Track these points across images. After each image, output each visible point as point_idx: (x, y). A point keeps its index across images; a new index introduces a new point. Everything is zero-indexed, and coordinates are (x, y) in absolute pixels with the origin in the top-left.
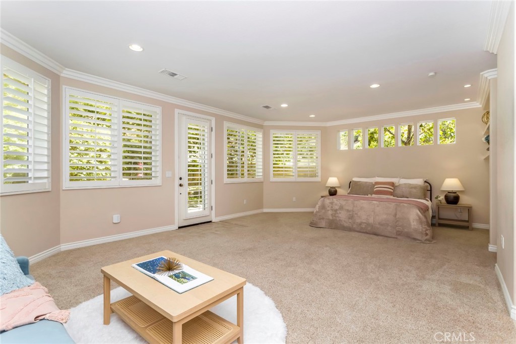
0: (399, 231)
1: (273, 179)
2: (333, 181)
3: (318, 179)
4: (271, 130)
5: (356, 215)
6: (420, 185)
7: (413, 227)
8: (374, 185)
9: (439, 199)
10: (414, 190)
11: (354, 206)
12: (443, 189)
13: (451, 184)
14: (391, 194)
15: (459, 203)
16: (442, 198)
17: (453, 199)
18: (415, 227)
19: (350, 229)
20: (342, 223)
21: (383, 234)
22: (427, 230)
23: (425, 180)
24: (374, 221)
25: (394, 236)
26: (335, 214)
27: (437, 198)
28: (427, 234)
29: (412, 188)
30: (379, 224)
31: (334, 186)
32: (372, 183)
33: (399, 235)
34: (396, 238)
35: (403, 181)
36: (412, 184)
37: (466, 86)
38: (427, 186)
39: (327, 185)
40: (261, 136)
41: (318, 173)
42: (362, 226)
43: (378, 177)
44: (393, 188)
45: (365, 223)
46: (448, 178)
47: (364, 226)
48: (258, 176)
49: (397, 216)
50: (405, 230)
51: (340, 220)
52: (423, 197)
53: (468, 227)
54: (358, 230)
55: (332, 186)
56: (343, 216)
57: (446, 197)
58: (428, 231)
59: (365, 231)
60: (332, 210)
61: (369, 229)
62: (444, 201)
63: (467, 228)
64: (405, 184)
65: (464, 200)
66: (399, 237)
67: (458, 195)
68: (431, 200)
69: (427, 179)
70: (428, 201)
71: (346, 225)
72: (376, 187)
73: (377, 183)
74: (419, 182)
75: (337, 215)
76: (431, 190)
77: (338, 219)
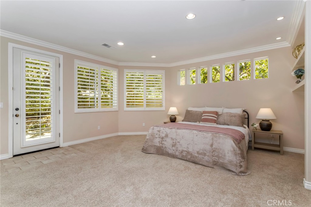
0: (215, 161)
1: (126, 109)
2: (173, 110)
3: (163, 108)
4: (125, 70)
5: (178, 143)
6: (239, 114)
7: (227, 158)
8: (202, 114)
9: (255, 126)
10: (234, 119)
11: (177, 135)
12: (258, 117)
13: (265, 113)
14: (215, 122)
15: (271, 129)
16: (257, 125)
17: (266, 126)
18: (230, 158)
19: (174, 156)
20: (167, 150)
21: (201, 163)
22: (241, 162)
23: (244, 109)
24: (193, 150)
25: (210, 165)
26: (162, 141)
27: (253, 125)
28: (241, 166)
29: (232, 116)
30: (198, 153)
31: (174, 114)
32: (201, 112)
33: (215, 165)
34: (213, 168)
35: (226, 110)
36: (233, 113)
37: (278, 19)
38: (245, 115)
39: (168, 114)
40: (116, 74)
41: (163, 103)
42: (183, 154)
43: (207, 107)
44: (216, 116)
45: (186, 151)
46: (261, 108)
47: (185, 154)
48: (114, 106)
49: (214, 146)
50: (221, 161)
51: (165, 147)
52: (241, 125)
53: (280, 151)
54: (180, 157)
55: (172, 114)
56: (168, 144)
57: (261, 125)
58: (243, 163)
59: (186, 159)
60: (159, 137)
61: (189, 157)
62: (259, 128)
63: (278, 152)
64: (227, 113)
65: (277, 128)
66: (215, 167)
67: (271, 123)
68: (248, 127)
69: (245, 108)
70: (245, 128)
71: (170, 152)
72: (203, 115)
73: (205, 112)
74: (238, 111)
75: (163, 142)
76: (248, 118)
77: (164, 146)
